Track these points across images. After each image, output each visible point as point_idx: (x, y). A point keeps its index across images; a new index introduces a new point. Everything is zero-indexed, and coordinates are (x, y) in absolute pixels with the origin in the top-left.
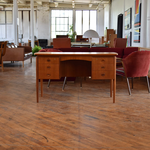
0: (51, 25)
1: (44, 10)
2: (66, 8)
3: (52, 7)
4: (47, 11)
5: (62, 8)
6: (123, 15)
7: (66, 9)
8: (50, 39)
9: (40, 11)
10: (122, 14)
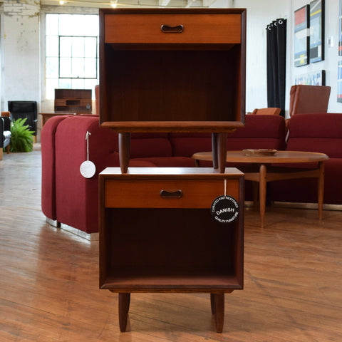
0: (44, 59)
1: (24, 12)
2: (90, 8)
3: (46, 6)
4: (32, 16)
5: (79, 10)
6: (285, 21)
7: (91, 10)
8: (42, 102)
9: (10, 16)
10: (282, 20)
